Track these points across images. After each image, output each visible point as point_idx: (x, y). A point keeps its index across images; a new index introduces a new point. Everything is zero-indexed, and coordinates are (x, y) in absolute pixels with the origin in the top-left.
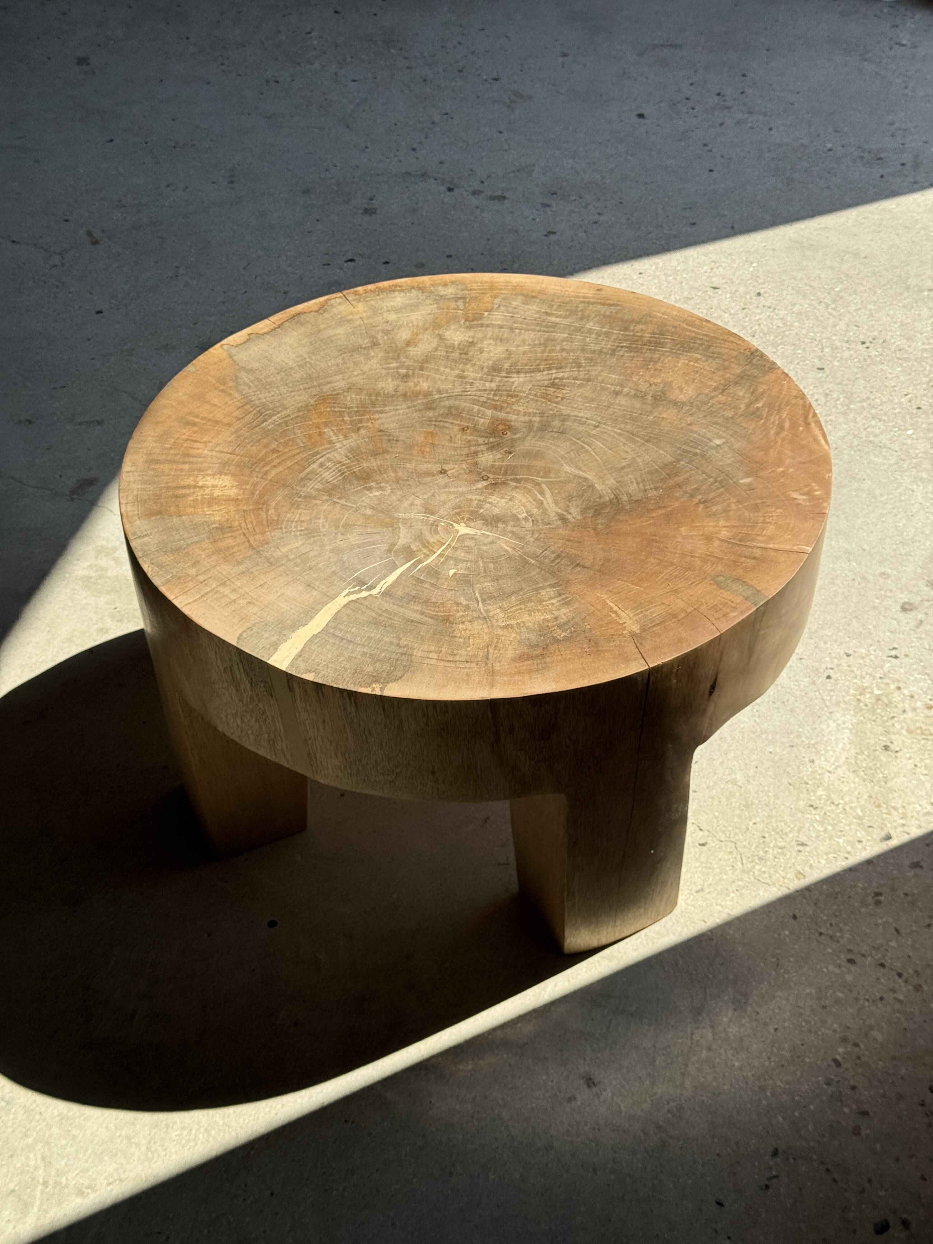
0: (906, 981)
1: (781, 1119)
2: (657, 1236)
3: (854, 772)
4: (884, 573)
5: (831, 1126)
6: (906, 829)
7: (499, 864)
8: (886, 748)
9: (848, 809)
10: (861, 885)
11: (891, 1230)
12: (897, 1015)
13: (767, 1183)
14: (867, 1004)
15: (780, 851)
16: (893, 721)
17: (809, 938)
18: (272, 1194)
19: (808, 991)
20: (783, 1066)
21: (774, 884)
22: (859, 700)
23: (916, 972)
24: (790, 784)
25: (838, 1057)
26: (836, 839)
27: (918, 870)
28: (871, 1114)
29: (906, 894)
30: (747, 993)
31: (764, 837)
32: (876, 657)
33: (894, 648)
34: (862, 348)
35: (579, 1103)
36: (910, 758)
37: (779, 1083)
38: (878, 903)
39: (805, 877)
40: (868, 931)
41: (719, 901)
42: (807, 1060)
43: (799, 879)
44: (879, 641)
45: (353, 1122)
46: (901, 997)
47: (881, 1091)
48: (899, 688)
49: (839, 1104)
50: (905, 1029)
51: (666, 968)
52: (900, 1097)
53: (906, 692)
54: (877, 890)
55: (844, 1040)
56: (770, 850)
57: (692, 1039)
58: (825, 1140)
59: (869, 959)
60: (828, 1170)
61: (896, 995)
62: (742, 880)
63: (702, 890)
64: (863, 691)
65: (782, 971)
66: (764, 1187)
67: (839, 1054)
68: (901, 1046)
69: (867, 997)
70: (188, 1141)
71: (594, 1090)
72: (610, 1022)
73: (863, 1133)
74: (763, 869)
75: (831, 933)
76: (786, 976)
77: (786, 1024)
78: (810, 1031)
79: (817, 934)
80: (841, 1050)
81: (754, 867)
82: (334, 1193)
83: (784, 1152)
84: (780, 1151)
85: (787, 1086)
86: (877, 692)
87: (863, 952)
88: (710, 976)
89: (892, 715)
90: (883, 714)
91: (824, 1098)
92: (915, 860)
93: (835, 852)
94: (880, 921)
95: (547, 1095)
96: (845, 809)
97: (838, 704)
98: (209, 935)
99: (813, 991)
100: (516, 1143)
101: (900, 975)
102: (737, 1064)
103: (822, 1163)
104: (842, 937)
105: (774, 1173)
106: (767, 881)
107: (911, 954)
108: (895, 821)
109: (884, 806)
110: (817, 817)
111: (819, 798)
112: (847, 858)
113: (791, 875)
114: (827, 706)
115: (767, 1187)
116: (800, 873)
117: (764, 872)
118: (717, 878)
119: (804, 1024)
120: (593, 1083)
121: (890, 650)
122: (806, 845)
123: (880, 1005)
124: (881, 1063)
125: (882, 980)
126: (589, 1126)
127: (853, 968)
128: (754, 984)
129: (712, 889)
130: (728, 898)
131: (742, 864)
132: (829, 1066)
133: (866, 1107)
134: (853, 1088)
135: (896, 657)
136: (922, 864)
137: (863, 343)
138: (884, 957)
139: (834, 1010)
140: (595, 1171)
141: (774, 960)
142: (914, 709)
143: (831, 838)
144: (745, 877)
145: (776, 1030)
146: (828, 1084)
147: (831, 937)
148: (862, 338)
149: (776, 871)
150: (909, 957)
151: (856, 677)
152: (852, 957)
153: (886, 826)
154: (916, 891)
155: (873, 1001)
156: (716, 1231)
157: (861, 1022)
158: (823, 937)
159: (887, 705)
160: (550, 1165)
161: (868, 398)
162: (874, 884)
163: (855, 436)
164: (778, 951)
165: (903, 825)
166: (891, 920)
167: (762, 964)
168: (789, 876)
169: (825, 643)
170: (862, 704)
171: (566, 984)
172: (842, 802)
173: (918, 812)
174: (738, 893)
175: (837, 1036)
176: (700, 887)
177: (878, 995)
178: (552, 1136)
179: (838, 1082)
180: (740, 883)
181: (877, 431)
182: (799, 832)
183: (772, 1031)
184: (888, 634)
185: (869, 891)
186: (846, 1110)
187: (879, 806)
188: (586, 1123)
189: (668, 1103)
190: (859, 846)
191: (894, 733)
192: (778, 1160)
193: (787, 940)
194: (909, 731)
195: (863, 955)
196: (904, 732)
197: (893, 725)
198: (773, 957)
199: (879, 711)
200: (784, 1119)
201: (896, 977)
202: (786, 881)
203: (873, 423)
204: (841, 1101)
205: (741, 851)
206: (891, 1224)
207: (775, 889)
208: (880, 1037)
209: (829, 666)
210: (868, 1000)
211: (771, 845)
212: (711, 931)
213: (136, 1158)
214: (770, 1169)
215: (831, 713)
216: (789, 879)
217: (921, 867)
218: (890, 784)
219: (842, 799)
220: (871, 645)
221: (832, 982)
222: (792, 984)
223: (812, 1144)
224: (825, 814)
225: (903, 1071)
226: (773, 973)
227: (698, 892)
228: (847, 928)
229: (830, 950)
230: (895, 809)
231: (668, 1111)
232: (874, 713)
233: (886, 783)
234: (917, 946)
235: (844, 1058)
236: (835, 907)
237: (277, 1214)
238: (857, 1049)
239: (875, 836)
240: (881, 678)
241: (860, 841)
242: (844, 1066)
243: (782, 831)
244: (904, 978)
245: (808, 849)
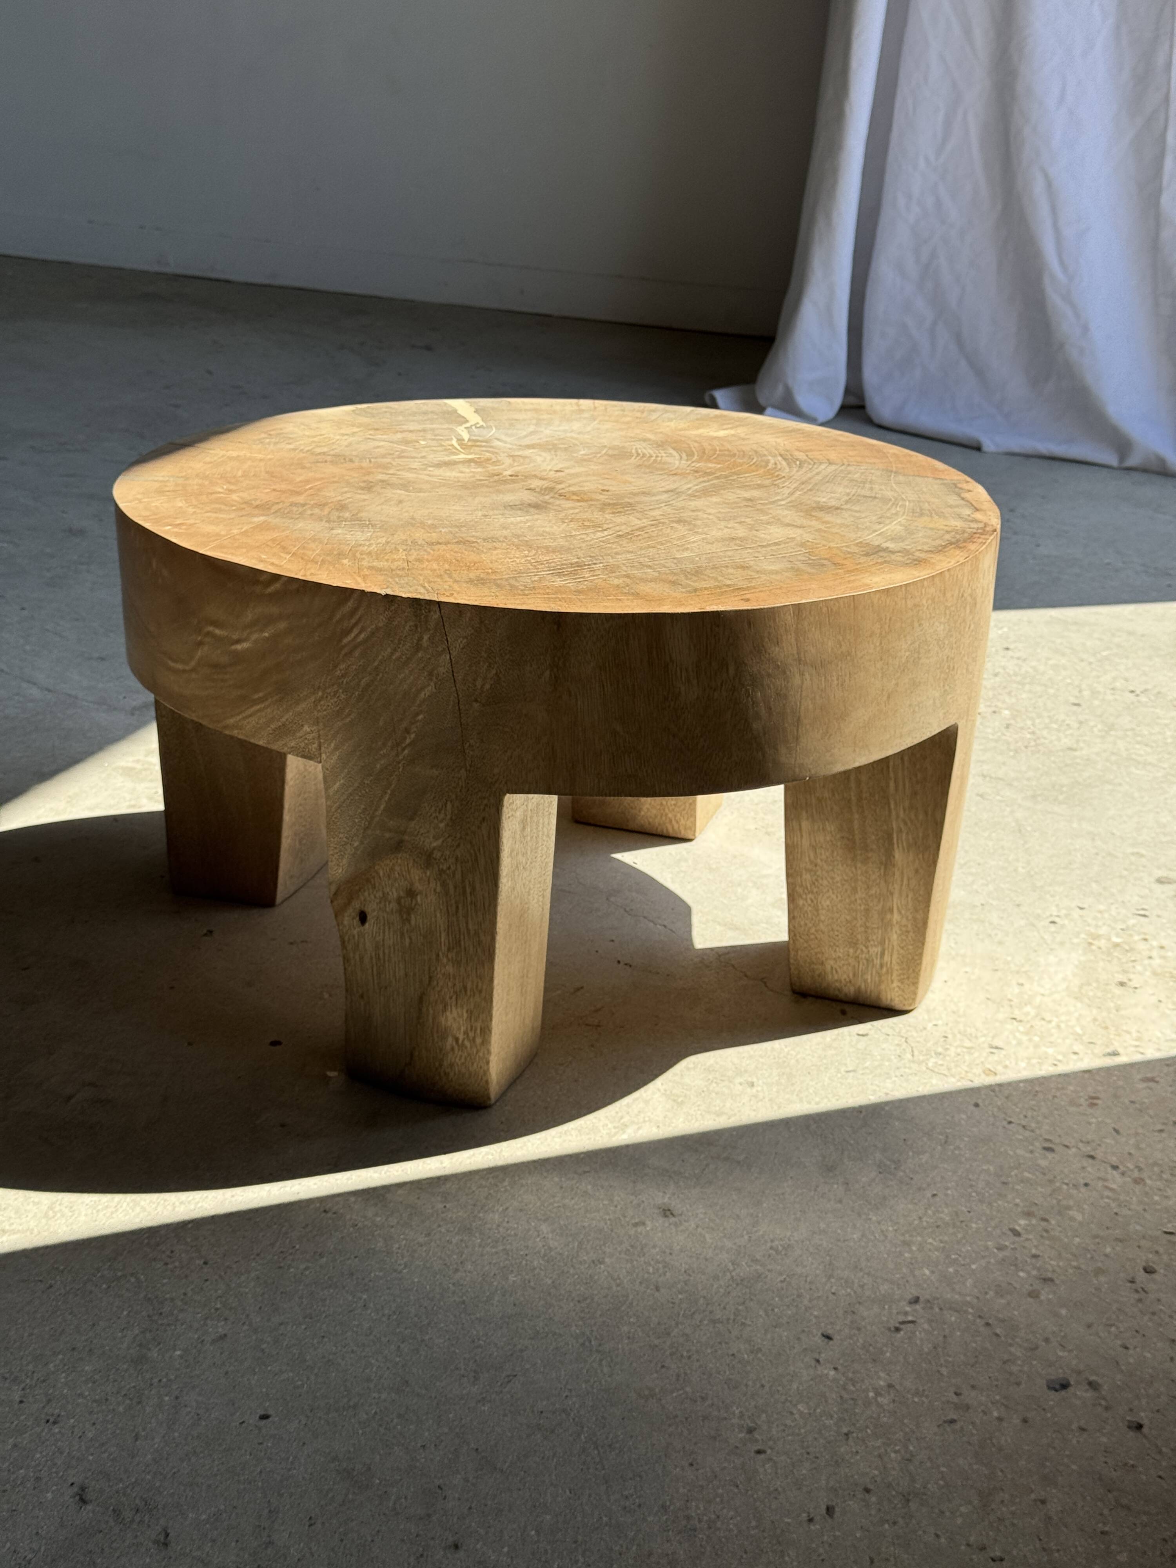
0: (1123, 1174)
1: (927, 1272)
2: (733, 1355)
3: (1076, 998)
4: (1138, 853)
5: (999, 1286)
6: (1141, 1050)
7: (587, 1025)
8: (1122, 984)
9: (1063, 1025)
10: (1071, 1088)
11: (1071, 1390)
12: (1106, 1200)
13: (897, 1325)
14: (1065, 1187)
15: (965, 1050)
16: (1134, 964)
17: (993, 1125)
18: (205, 1263)
19: (985, 1167)
20: (938, 1227)
21: (953, 1076)
22: (1090, 944)
23: (1137, 1167)
24: (988, 999)
25: (1017, 1228)
26: (1044, 1049)
27: (1151, 1084)
28: (1057, 1282)
29: (1133, 1102)
30: (899, 1161)
31: (946, 1037)
32: (1119, 913)
33: (1143, 909)
34: (1132, 696)
35: (648, 1229)
36: (1153, 994)
37: (930, 1240)
38: (1092, 1105)
39: (996, 1074)
40: (1075, 1126)
41: (877, 1082)
42: (974, 1225)
43: (987, 1075)
44: (1123, 902)
45: (335, 1213)
46: (1114, 1186)
47: (1074, 1264)
48: (1146, 940)
49: (1013, 1268)
50: (1116, 1214)
51: (792, 1129)
52: (1098, 1272)
53: (1155, 943)
54: (1094, 1095)
55: (1028, 1214)
56: (953, 1049)
57: (815, 1190)
58: (988, 1297)
59: (1074, 1150)
60: (988, 1324)
61: (1106, 1184)
62: (910, 1068)
63: (854, 1071)
64: (1097, 937)
65: (952, 1147)
66: (893, 1329)
67: (1020, 1225)
68: (1108, 1228)
69: (1066, 1181)
70: (107, 1207)
71: (672, 1220)
72: (707, 1165)
73: (1042, 1298)
74: (940, 1062)
75: (1024, 1123)
76: (957, 1152)
77: (949, 1192)
78: (981, 1201)
79: (1005, 1123)
80: (1022, 1222)
81: (928, 1059)
82: (292, 1270)
83: (928, 1301)
84: (922, 1299)
85: (942, 1245)
86: (1116, 940)
87: (1066, 1143)
88: (852, 1142)
89: (1133, 958)
90: (1121, 957)
91: (992, 1261)
92: (1149, 1075)
93: (1040, 1058)
94: (1094, 1120)
95: (607, 1217)
96: (1058, 1027)
97: (1062, 944)
98: (190, 1044)
99: (991, 1168)
100: (553, 1253)
101: (1115, 1168)
102: (874, 1218)
103: (980, 1317)
104: (1040, 1128)
105: (910, 1318)
106: (946, 1072)
107: (1132, 1151)
108: (1125, 1041)
109: (1113, 1029)
110: (1021, 1029)
111: (1027, 1014)
112: (1055, 1065)
113: (978, 1070)
114: (1047, 944)
115: (897, 1330)
116: (990, 1070)
117: (942, 1065)
118: (876, 1063)
119: (974, 1194)
120: (672, 1214)
121: (1138, 910)
122: (1001, 1049)
123: (1083, 1189)
124: (1077, 1240)
125: (1089, 1169)
126: (657, 1250)
127: (1050, 1155)
128: (911, 1154)
129: (868, 1071)
130: (888, 1081)
131: (913, 1055)
132: (1004, 1234)
133: (1049, 1275)
134: (1035, 1256)
135: (1145, 916)
136: (1157, 1079)
137: (1132, 692)
138: (1094, 1150)
139: (1018, 1187)
140: (657, 1289)
141: (941, 1137)
142: (1163, 957)
143: (1036, 1046)
144: (915, 1066)
145: (934, 1195)
146: (998, 1249)
147: (1024, 1127)
148: (1132, 688)
149: (957, 1066)
150: (1130, 1154)
151: (1089, 925)
152: (1051, 1145)
153: (1112, 1044)
154: (1146, 1101)
155: (1074, 1185)
156: (818, 1361)
157: (1055, 1201)
158: (1013, 1125)
159: (1127, 951)
160: (596, 1277)
161: (1133, 729)
162: (1090, 1089)
163: (1113, 753)
164: (948, 1131)
165: (1137, 1046)
166: (1108, 1121)
167: (925, 1139)
168: (975, 1071)
169: (1052, 896)
170: (1094, 947)
171: (655, 1130)
172: (1055, 1020)
173: (1158, 1038)
174: (902, 1078)
175: (1019, 1210)
176: (850, 1069)
177: (1082, 1182)
178: (604, 1253)
179: (1014, 1249)
180: (907, 1070)
181: (1142, 752)
182: (993, 1037)
183: (929, 1195)
184: (1136, 898)
185: (1082, 1094)
186: (1022, 1274)
187: (1106, 1028)
188: (654, 1247)
189: (772, 1241)
190: (1075, 1057)
191: (1134, 973)
192: (918, 1307)
193: (963, 1122)
194: (1155, 973)
195: (1067, 1147)
196: (1148, 973)
197: (1134, 967)
198: (941, 1134)
199: (1116, 954)
200: (933, 1272)
201: (1109, 1169)
202: (969, 1074)
203: (1137, 746)
204: (1016, 1265)
205: (913, 1045)
206: (1072, 1383)
207: (953, 1080)
208: (1079, 1217)
209: (1055, 913)
210: (1067, 1184)
211: (955, 1044)
212: (861, 1107)
213: (31, 1215)
214: (906, 1314)
215: (1051, 950)
216: (974, 1074)
217: (1157, 1082)
218: (1123, 1012)
219: (1057, 1017)
220: (1112, 904)
221: (1020, 1164)
222: (963, 1159)
223: (968, 1299)
224: (1032, 1026)
225: (1108, 1250)
226: (939, 1147)
227: (847, 1072)
228: (1047, 1121)
229: (1021, 1137)
230: (1128, 1032)
231: (771, 1248)
232: (1109, 954)
233: (1117, 1011)
234: (1143, 1146)
235: (1026, 1230)
236: (1033, 1103)
237: (207, 1280)
238: (1044, 1224)
239: (1096, 1051)
240: (1122, 930)
241: (1075, 1053)
242: (1025, 1236)
243: (971, 1035)
244: (1120, 1171)
245: (1003, 1052)
